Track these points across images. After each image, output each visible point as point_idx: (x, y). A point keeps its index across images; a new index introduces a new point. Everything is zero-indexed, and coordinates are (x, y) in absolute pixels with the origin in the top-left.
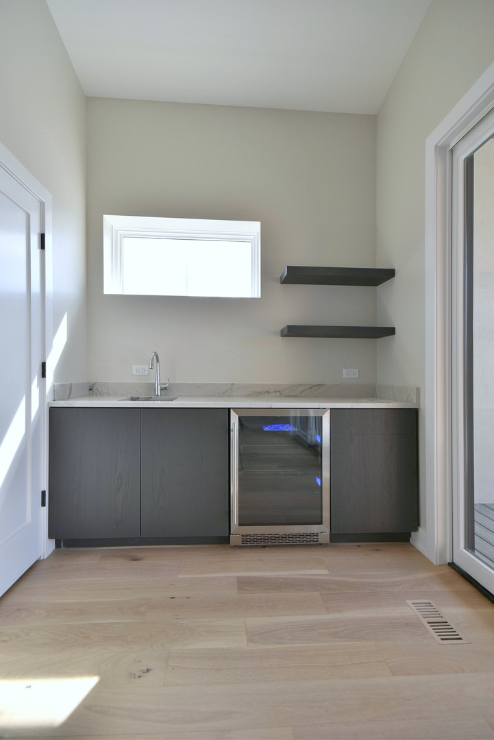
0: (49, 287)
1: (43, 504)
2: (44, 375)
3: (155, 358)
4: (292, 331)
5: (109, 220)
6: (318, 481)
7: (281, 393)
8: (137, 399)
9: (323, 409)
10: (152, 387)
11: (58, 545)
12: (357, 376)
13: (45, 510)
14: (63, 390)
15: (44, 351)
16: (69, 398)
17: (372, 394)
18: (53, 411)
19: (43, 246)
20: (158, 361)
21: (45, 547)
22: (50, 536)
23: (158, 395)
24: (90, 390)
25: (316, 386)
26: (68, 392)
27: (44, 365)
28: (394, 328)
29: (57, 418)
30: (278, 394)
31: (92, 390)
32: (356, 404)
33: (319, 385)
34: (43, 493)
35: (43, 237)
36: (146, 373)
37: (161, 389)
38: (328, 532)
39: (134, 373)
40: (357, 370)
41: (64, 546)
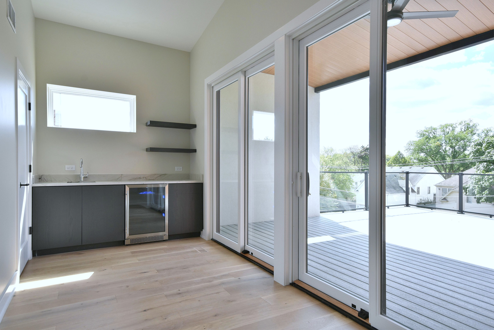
1: (30, 234)
2: (31, 171)
4: (152, 150)
5: (50, 87)
6: (164, 215)
7: (146, 179)
8: (71, 182)
9: (165, 184)
10: (79, 176)
11: (34, 255)
12: (181, 170)
15: (30, 158)
16: (37, 183)
17: (188, 178)
18: (33, 188)
19: (30, 109)
20: (82, 163)
21: (30, 255)
22: (32, 249)
23: (82, 181)
24: (40, 179)
25: (163, 175)
27: (31, 166)
28: (196, 150)
30: (145, 179)
32: (179, 182)
33: (164, 174)
34: (30, 228)
35: (30, 104)
36: (74, 169)
37: (84, 177)
38: (168, 235)
39: (66, 169)
40: (181, 168)
41: (38, 255)
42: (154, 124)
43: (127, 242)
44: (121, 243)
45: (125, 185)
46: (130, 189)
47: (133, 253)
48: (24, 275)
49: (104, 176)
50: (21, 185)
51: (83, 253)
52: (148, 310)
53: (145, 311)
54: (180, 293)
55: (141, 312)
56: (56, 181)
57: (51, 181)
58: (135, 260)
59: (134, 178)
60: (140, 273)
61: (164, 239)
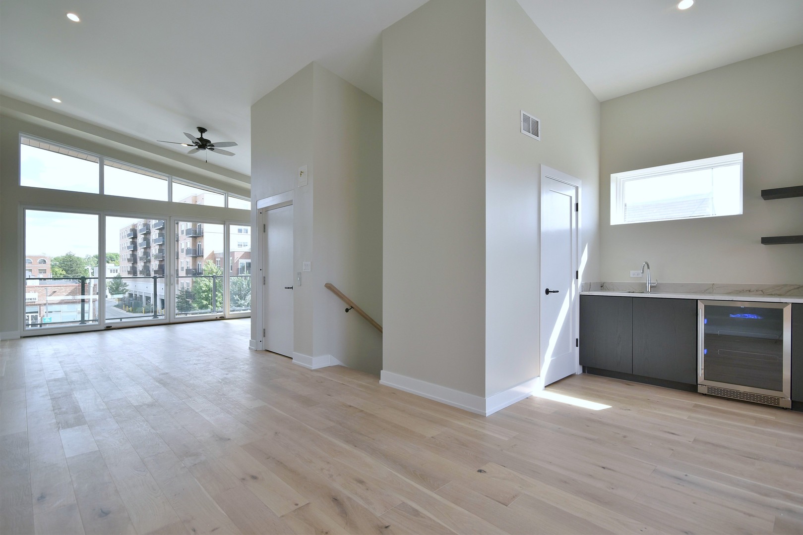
0: (580, 226)
1: (577, 346)
2: (577, 278)
3: (646, 266)
5: (615, 176)
7: (763, 292)
8: (633, 292)
9: (784, 303)
10: (644, 285)
11: (584, 371)
13: (578, 348)
14: (587, 286)
15: (578, 264)
16: (589, 291)
18: (581, 296)
19: (577, 210)
20: (648, 268)
21: (578, 369)
22: (580, 363)
24: (601, 287)
26: (589, 287)
27: (577, 272)
29: (584, 300)
30: (760, 292)
31: (602, 287)
34: (577, 339)
35: (577, 205)
36: (641, 275)
37: (651, 287)
38: (789, 399)
39: (631, 276)
41: (588, 373)
42: (768, 194)
43: (701, 389)
44: (692, 388)
45: (697, 300)
46: (707, 308)
47: (696, 406)
48: (551, 385)
49: (682, 285)
50: (547, 292)
51: (631, 384)
52: (610, 469)
53: (604, 468)
54: (680, 479)
55: (599, 466)
56: (618, 290)
57: (613, 290)
58: (684, 415)
59: (737, 291)
60: (665, 432)
61: (781, 405)
